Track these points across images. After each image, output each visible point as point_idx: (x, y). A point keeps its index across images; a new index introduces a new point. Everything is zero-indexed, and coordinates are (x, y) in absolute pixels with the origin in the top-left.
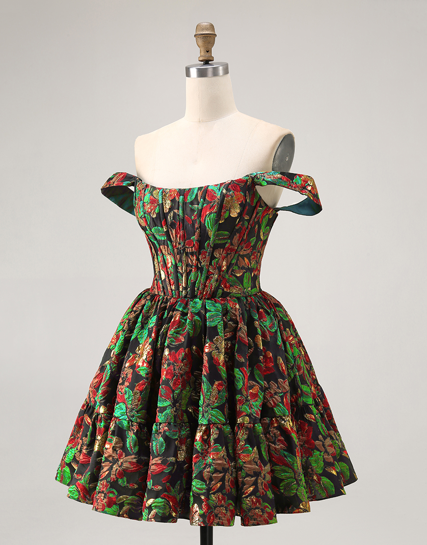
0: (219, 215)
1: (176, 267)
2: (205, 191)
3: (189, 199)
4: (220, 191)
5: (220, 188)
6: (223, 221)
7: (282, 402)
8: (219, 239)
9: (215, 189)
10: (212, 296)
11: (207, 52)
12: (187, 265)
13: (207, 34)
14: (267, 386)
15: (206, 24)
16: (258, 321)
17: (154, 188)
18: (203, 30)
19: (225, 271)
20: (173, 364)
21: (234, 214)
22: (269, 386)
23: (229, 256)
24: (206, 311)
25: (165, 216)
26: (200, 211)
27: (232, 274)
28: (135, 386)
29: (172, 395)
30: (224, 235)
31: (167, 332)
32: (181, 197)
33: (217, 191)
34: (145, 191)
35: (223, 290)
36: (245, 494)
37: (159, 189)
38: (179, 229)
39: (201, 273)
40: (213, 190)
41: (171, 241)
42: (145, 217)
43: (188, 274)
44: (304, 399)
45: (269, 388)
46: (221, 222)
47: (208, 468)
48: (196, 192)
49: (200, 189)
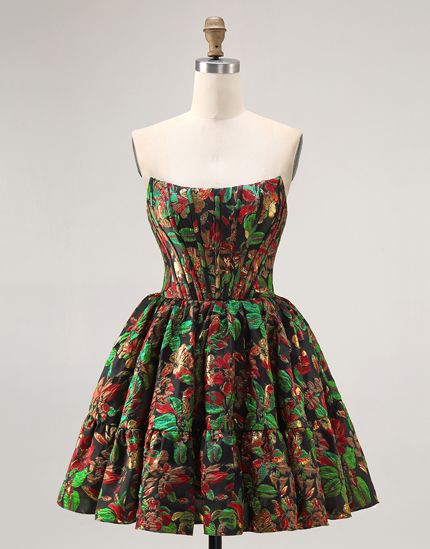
0: (259, 215)
1: (206, 270)
2: (241, 192)
3: (225, 200)
4: (258, 191)
5: (256, 189)
6: (261, 222)
7: (321, 403)
8: (254, 240)
9: (251, 189)
10: (246, 297)
11: (217, 47)
12: (221, 268)
13: (215, 29)
14: (306, 387)
15: (215, 18)
16: (292, 320)
17: (180, 188)
18: (211, 24)
19: (257, 272)
20: (222, 370)
21: (271, 214)
22: (307, 386)
23: (260, 257)
24: (246, 312)
25: (198, 216)
26: (238, 212)
27: (261, 276)
28: (182, 395)
29: (224, 401)
30: (259, 236)
31: (206, 338)
32: (216, 197)
33: (254, 192)
34: (169, 190)
35: (255, 291)
36: (309, 496)
37: (186, 188)
38: (215, 230)
39: (235, 274)
40: (249, 190)
41: (202, 243)
42: (173, 218)
43: (221, 276)
44: (333, 396)
45: (308, 388)
46: (259, 223)
47: (272, 473)
48: (231, 192)
49: (234, 188)
